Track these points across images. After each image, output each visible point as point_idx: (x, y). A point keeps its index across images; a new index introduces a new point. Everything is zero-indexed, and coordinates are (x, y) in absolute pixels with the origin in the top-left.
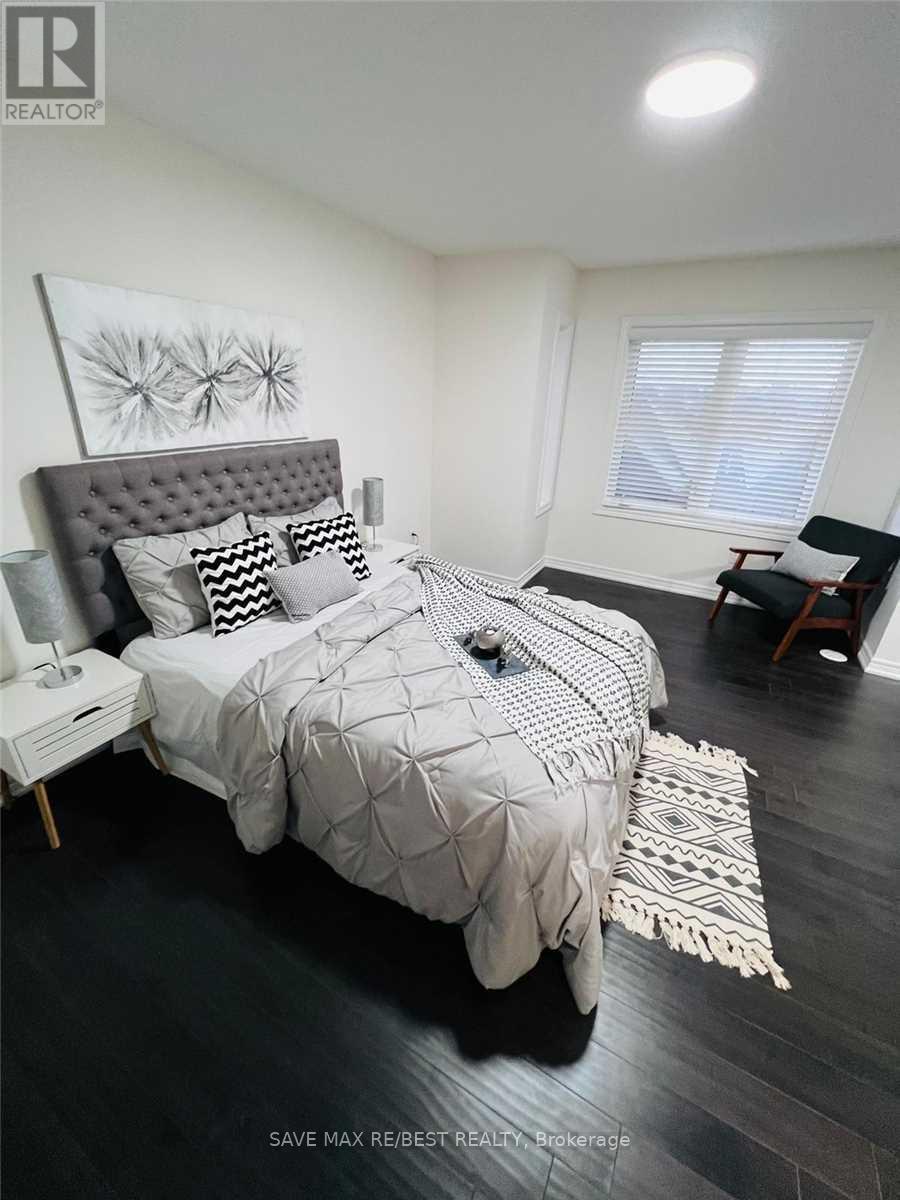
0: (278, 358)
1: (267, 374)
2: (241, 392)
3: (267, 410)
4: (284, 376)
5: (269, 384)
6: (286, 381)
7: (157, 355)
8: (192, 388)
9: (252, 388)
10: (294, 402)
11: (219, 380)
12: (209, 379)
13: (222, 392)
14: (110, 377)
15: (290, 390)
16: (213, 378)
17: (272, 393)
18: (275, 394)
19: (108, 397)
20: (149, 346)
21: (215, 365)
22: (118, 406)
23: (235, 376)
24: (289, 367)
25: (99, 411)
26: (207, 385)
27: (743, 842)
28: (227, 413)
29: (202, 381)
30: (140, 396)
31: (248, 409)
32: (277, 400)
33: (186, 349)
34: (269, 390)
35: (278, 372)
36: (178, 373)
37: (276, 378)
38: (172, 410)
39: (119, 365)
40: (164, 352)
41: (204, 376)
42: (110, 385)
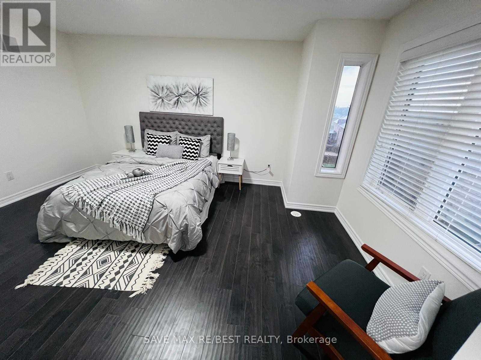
0: (202, 90)
1: (197, 95)
2: (188, 100)
3: (196, 105)
4: (203, 96)
5: (197, 98)
6: (204, 97)
7: (166, 90)
8: (174, 98)
9: (192, 99)
10: (207, 104)
11: (181, 96)
12: (179, 96)
13: (182, 99)
14: (155, 95)
15: (204, 100)
16: (180, 95)
17: (198, 101)
18: (199, 101)
19: (154, 99)
20: (165, 88)
21: (180, 92)
22: (156, 101)
23: (186, 95)
24: (206, 93)
25: (153, 102)
26: (178, 97)
27: (86, 284)
28: (183, 105)
29: (177, 96)
30: (161, 99)
31: (189, 105)
32: (200, 102)
33: (173, 88)
34: (198, 100)
35: (202, 94)
36: (171, 94)
37: (200, 96)
38: (168, 103)
39: (157, 92)
40: (168, 89)
41: (177, 95)
42: (156, 97)
